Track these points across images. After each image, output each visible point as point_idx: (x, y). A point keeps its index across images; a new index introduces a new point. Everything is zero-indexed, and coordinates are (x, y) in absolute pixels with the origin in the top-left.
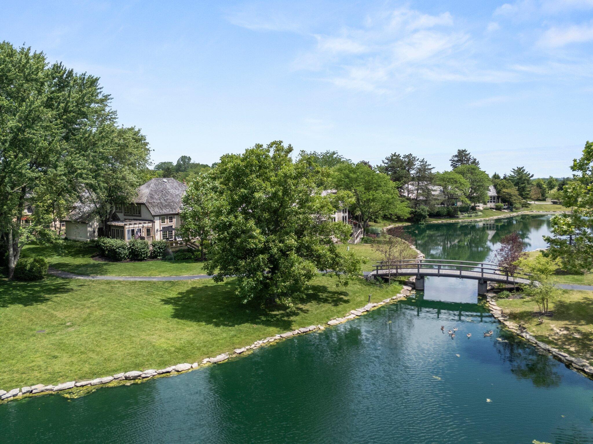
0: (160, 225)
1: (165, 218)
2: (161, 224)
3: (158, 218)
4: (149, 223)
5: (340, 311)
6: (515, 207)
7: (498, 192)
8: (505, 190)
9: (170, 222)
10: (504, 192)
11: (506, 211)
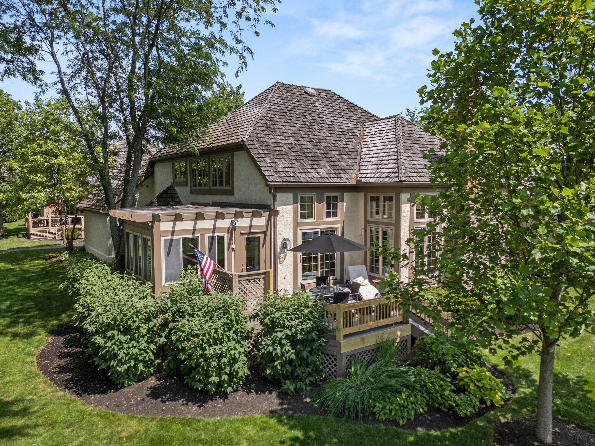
0: (296, 225)
1: (314, 198)
2: (300, 221)
3: (290, 196)
4: (254, 215)
9: (328, 214)
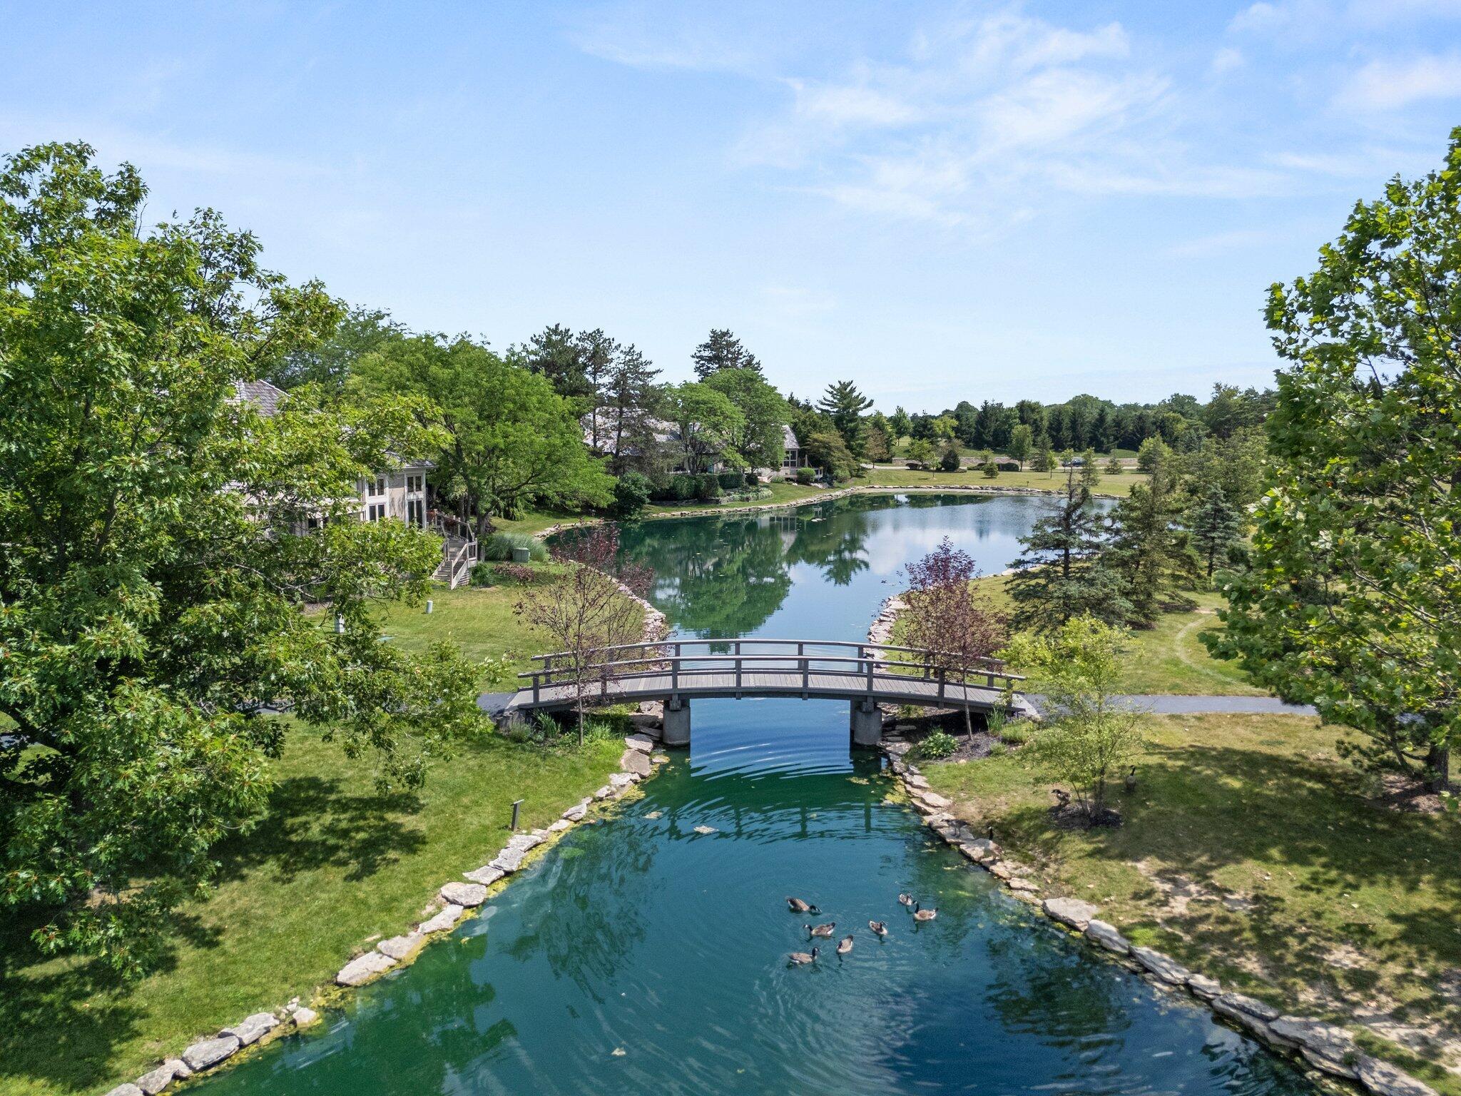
5: (394, 899)
6: (836, 478)
7: (802, 439)
8: (815, 435)
10: (816, 440)
11: (820, 486)
